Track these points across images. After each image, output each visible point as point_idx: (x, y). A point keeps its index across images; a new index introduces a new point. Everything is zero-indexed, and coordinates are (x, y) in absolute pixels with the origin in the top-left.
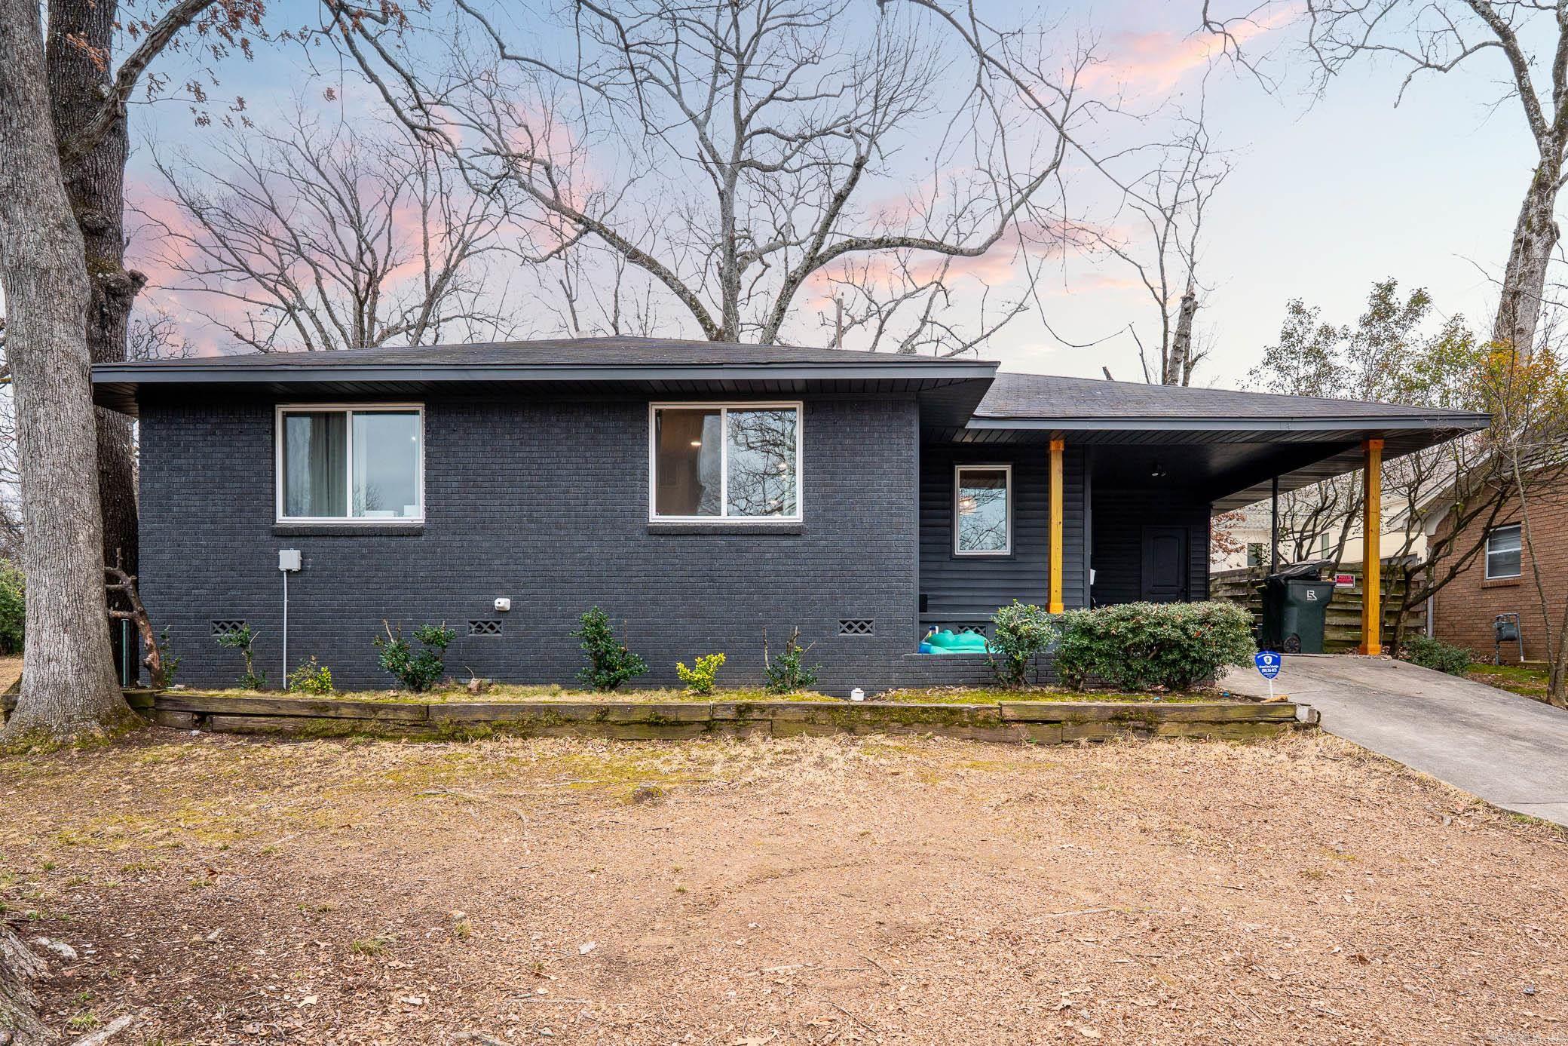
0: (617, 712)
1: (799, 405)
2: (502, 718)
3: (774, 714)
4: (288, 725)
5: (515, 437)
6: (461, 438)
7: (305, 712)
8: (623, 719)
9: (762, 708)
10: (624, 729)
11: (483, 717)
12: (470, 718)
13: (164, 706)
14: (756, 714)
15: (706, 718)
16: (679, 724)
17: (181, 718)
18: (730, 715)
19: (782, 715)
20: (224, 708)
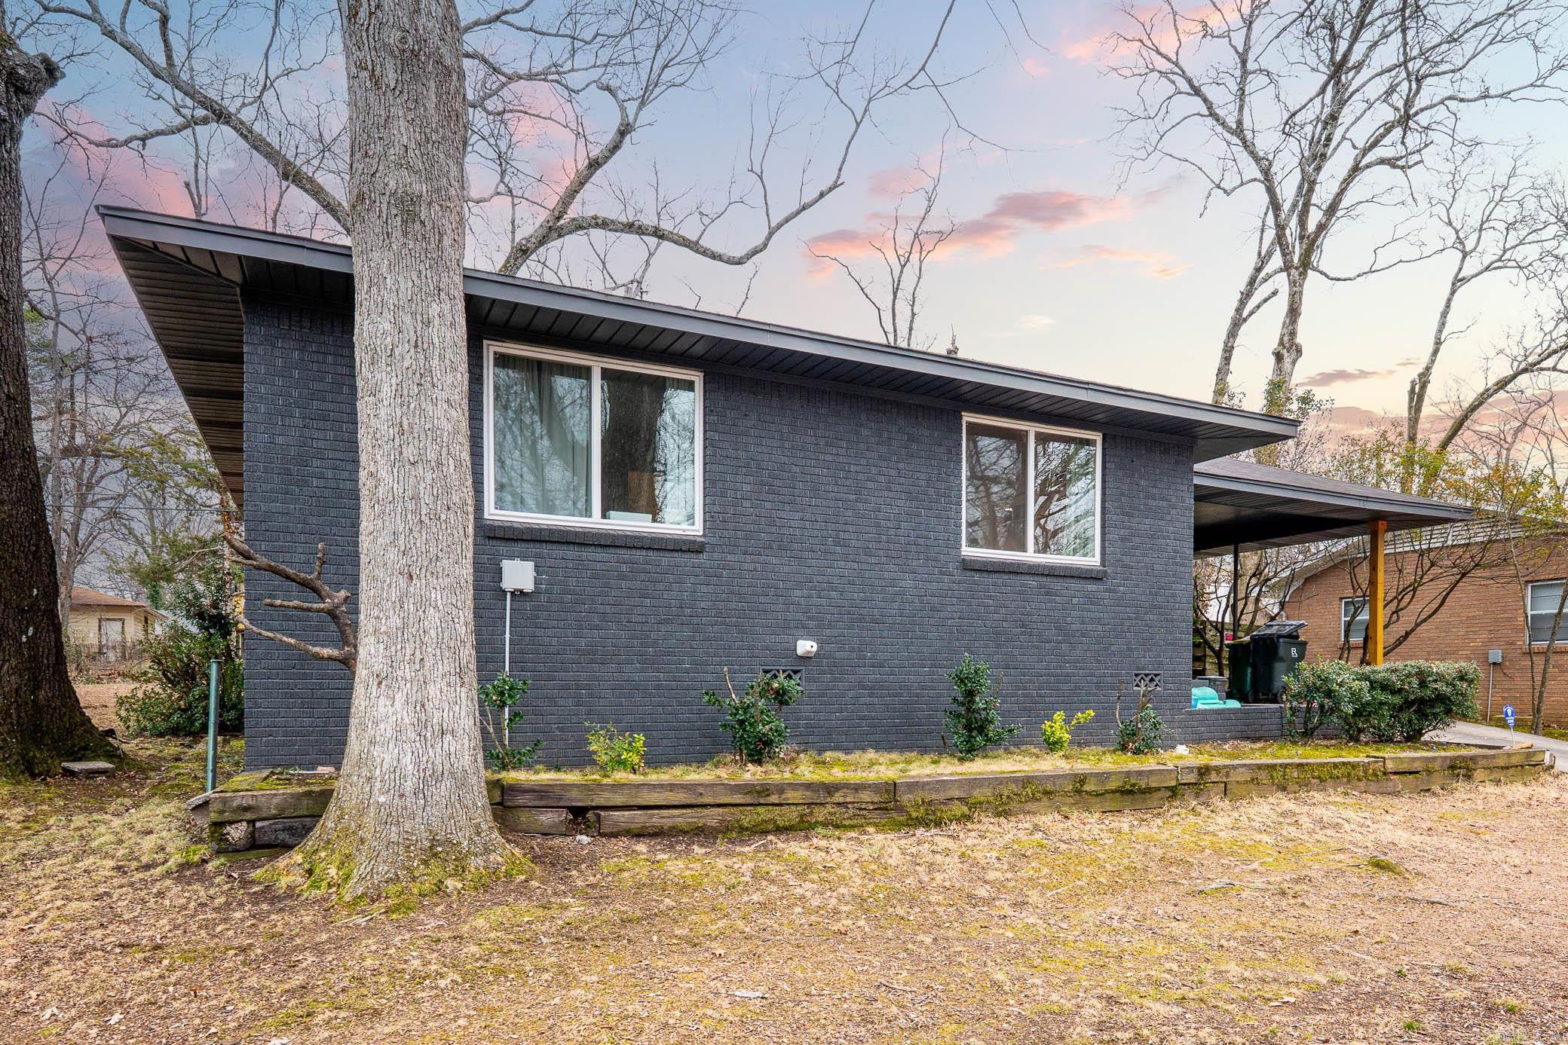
0: (1093, 780)
1: (1097, 437)
2: (979, 794)
3: (1227, 775)
4: (711, 818)
5: (820, 433)
7: (738, 799)
8: (1100, 789)
9: (1217, 769)
10: (1098, 799)
11: (957, 794)
12: (942, 796)
13: (521, 800)
14: (1214, 777)
15: (1173, 783)
16: (1149, 790)
17: (547, 818)
18: (1191, 778)
19: (1235, 777)
20: (618, 799)
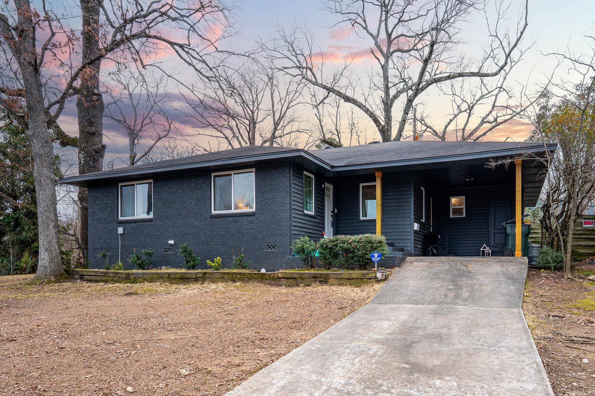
0: (172, 275)
1: (254, 170)
2: (145, 277)
3: (213, 275)
4: (99, 278)
5: (175, 188)
6: (162, 190)
7: (102, 275)
8: (174, 277)
9: (209, 273)
10: (174, 280)
11: (141, 276)
12: (138, 277)
13: (74, 273)
14: (208, 275)
15: (195, 277)
16: (188, 278)
17: (77, 276)
18: (200, 275)
19: (215, 276)
20: (86, 274)
